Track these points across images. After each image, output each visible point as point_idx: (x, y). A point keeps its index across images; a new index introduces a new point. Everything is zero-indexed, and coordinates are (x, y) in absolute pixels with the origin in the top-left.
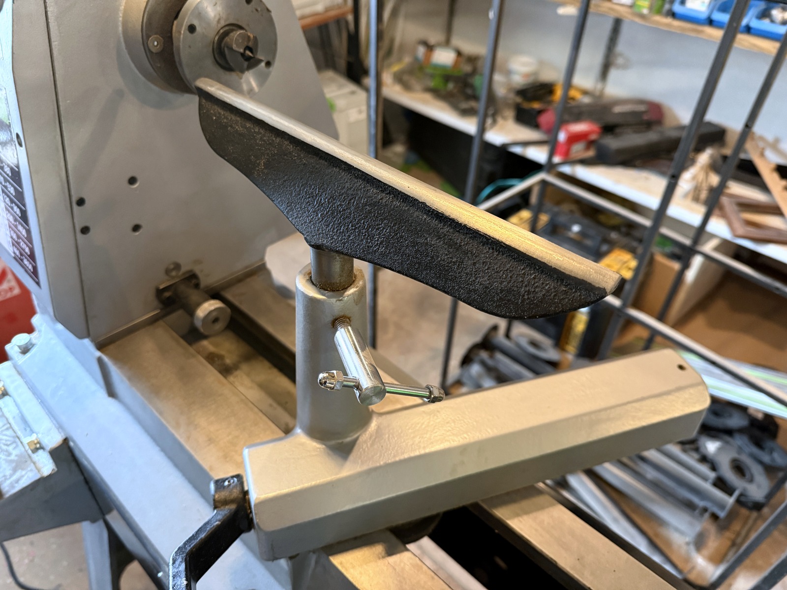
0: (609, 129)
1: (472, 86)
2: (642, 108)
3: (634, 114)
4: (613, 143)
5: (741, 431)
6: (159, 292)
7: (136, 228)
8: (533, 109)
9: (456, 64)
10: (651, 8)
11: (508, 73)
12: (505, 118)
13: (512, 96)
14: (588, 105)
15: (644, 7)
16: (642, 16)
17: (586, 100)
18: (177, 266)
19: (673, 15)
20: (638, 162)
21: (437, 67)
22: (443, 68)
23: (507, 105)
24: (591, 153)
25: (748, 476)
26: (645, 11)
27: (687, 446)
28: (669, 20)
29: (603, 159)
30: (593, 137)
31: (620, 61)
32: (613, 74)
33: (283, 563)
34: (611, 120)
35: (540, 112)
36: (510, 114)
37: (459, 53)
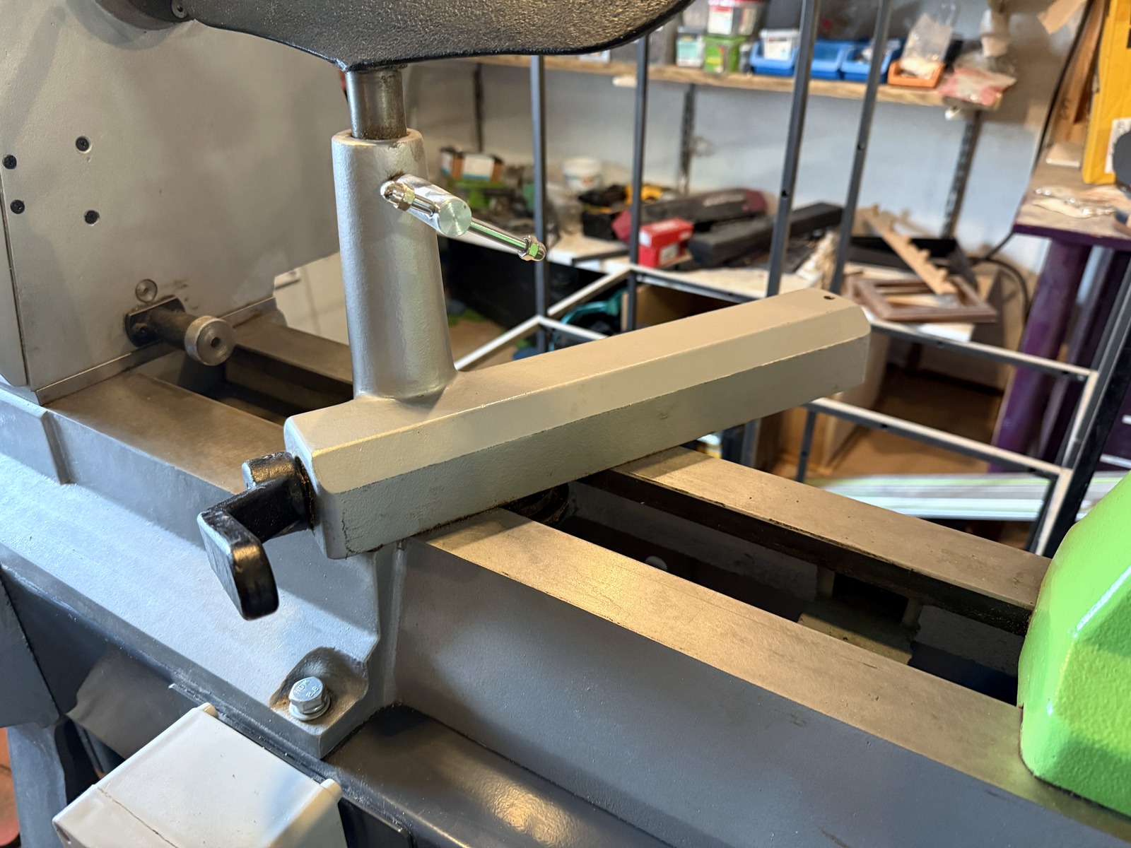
0: (703, 227)
1: (523, 201)
2: (739, 198)
3: (729, 205)
4: (711, 239)
6: (128, 321)
7: (91, 217)
8: (605, 215)
9: (496, 173)
10: (725, 65)
11: (566, 179)
12: (570, 233)
13: (576, 203)
14: (670, 202)
15: (716, 65)
16: (716, 76)
17: (668, 197)
18: (151, 285)
19: (752, 69)
20: (746, 260)
21: (471, 179)
22: (479, 179)
23: (571, 217)
24: (687, 257)
26: (719, 69)
28: (749, 76)
29: (703, 260)
30: (685, 236)
31: (701, 147)
32: (696, 164)
34: (703, 216)
35: (614, 217)
36: (577, 228)
37: (498, 161)
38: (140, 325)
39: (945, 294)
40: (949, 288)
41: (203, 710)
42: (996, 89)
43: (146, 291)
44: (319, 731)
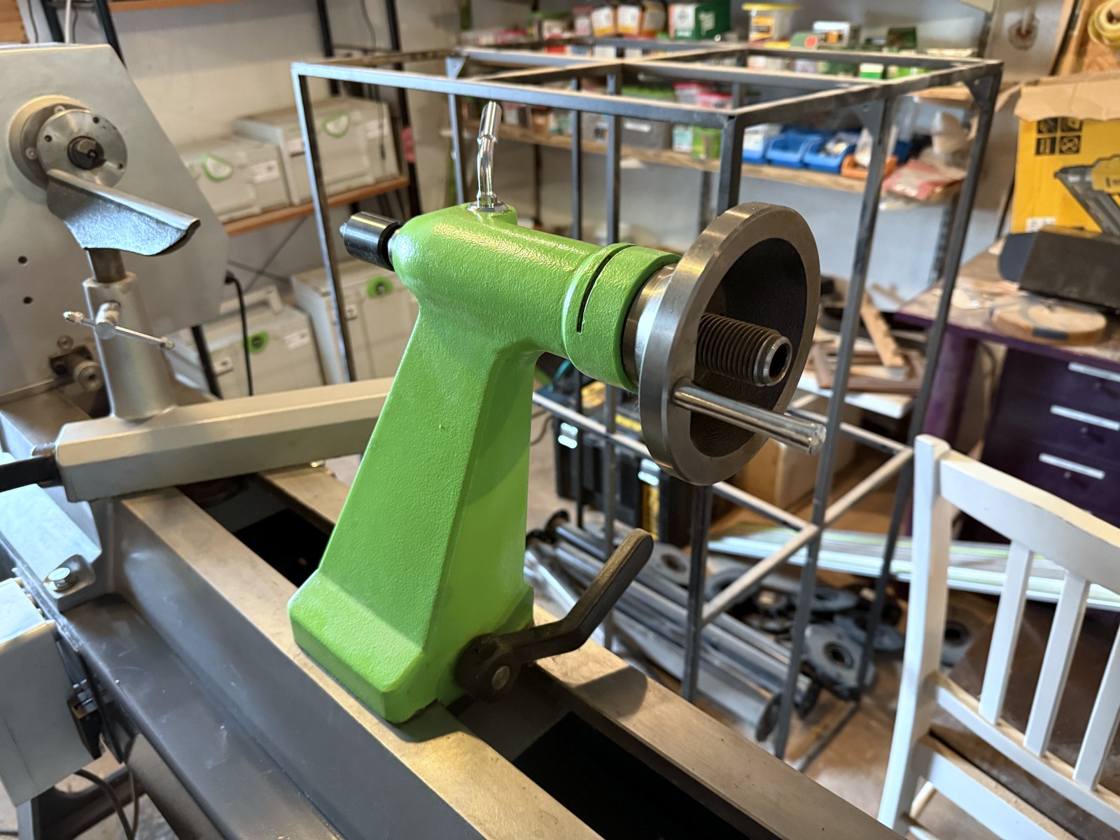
5: (844, 612)
6: (53, 361)
7: (28, 300)
10: (708, 152)
15: (701, 154)
16: (699, 161)
18: (69, 341)
25: (847, 660)
27: (781, 636)
33: (85, 506)
38: (58, 363)
39: (893, 367)
40: (899, 361)
41: (16, 581)
42: (936, 184)
43: (65, 343)
44: (59, 596)
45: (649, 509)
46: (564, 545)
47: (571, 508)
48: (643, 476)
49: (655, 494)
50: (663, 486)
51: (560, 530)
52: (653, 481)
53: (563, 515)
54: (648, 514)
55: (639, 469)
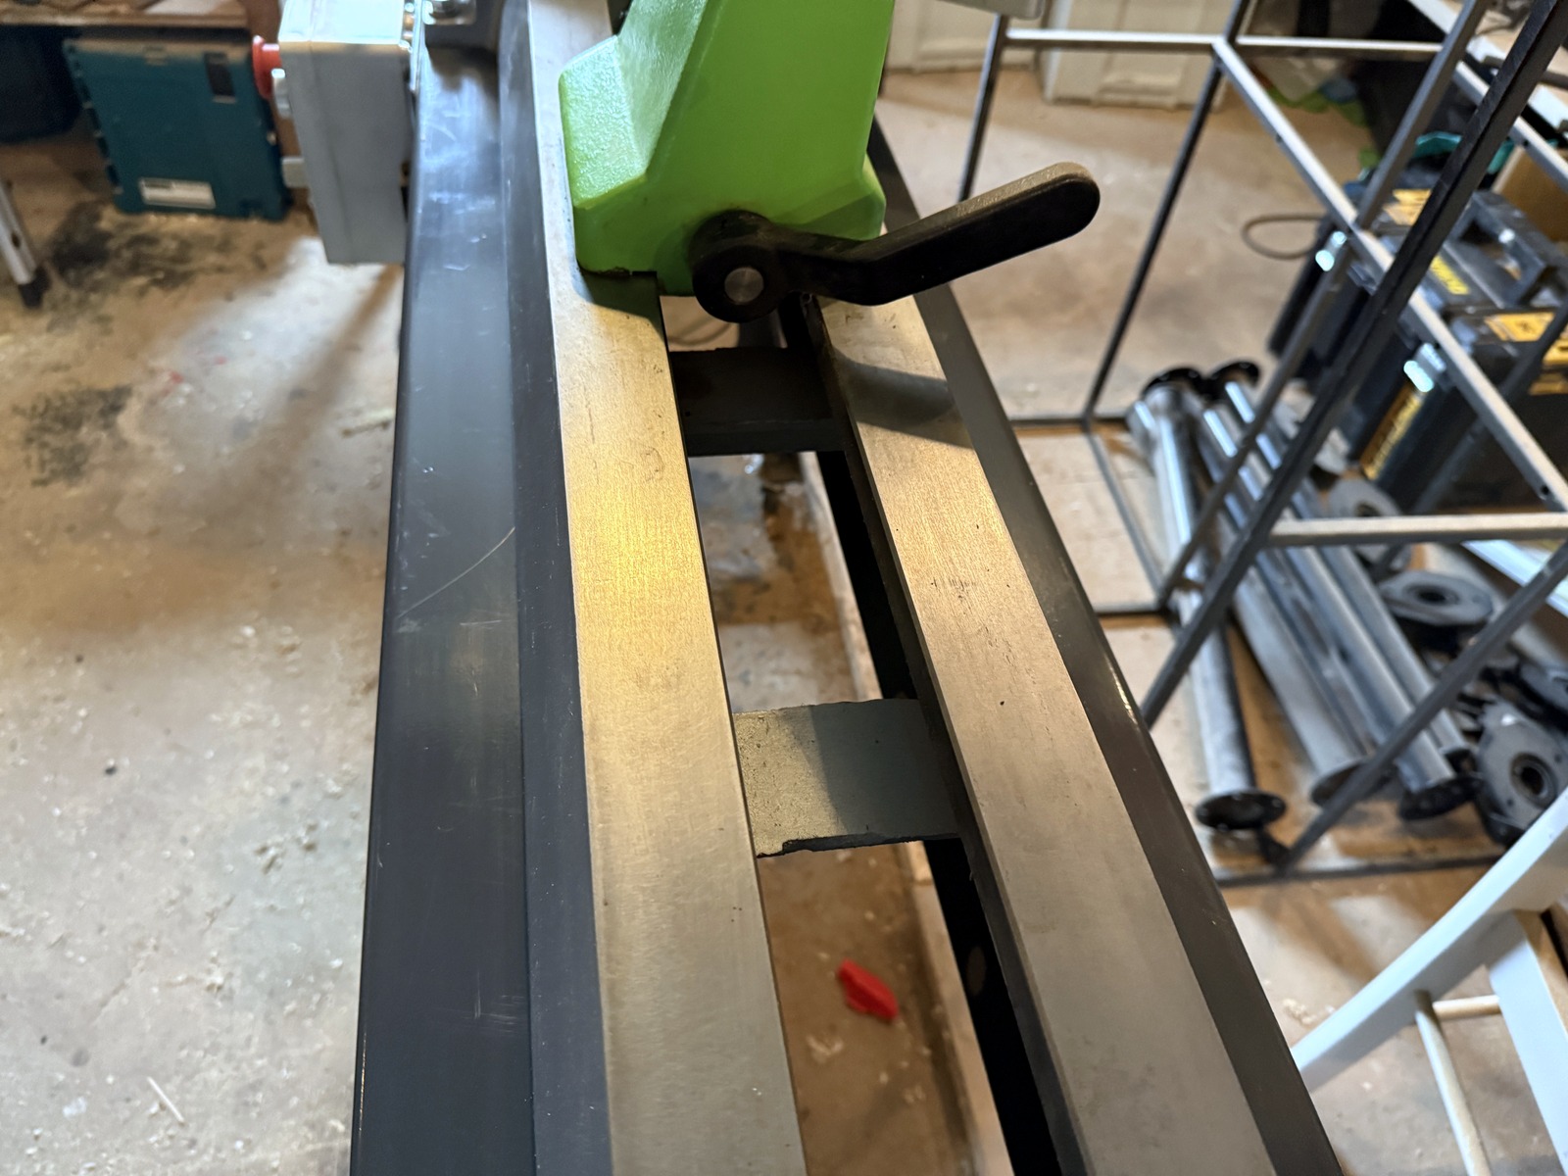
44: (431, 21)
45: (1391, 425)
46: (1224, 412)
47: (1269, 366)
48: (1411, 369)
49: (1415, 404)
50: (1432, 398)
51: (1233, 390)
52: (1423, 382)
53: (1251, 372)
54: (1385, 436)
55: (1411, 355)
